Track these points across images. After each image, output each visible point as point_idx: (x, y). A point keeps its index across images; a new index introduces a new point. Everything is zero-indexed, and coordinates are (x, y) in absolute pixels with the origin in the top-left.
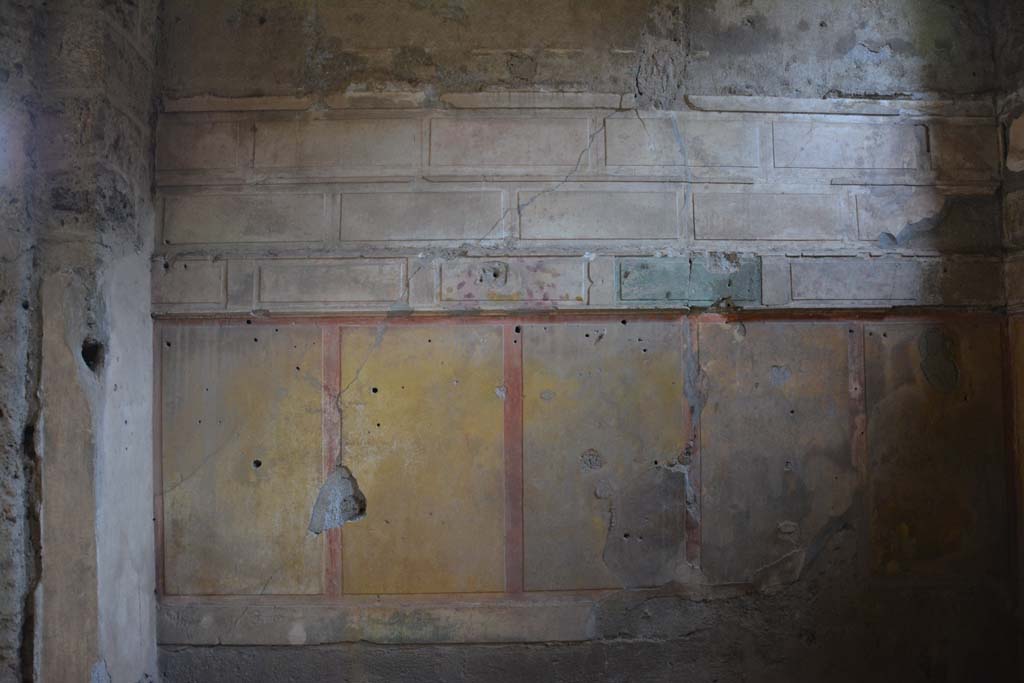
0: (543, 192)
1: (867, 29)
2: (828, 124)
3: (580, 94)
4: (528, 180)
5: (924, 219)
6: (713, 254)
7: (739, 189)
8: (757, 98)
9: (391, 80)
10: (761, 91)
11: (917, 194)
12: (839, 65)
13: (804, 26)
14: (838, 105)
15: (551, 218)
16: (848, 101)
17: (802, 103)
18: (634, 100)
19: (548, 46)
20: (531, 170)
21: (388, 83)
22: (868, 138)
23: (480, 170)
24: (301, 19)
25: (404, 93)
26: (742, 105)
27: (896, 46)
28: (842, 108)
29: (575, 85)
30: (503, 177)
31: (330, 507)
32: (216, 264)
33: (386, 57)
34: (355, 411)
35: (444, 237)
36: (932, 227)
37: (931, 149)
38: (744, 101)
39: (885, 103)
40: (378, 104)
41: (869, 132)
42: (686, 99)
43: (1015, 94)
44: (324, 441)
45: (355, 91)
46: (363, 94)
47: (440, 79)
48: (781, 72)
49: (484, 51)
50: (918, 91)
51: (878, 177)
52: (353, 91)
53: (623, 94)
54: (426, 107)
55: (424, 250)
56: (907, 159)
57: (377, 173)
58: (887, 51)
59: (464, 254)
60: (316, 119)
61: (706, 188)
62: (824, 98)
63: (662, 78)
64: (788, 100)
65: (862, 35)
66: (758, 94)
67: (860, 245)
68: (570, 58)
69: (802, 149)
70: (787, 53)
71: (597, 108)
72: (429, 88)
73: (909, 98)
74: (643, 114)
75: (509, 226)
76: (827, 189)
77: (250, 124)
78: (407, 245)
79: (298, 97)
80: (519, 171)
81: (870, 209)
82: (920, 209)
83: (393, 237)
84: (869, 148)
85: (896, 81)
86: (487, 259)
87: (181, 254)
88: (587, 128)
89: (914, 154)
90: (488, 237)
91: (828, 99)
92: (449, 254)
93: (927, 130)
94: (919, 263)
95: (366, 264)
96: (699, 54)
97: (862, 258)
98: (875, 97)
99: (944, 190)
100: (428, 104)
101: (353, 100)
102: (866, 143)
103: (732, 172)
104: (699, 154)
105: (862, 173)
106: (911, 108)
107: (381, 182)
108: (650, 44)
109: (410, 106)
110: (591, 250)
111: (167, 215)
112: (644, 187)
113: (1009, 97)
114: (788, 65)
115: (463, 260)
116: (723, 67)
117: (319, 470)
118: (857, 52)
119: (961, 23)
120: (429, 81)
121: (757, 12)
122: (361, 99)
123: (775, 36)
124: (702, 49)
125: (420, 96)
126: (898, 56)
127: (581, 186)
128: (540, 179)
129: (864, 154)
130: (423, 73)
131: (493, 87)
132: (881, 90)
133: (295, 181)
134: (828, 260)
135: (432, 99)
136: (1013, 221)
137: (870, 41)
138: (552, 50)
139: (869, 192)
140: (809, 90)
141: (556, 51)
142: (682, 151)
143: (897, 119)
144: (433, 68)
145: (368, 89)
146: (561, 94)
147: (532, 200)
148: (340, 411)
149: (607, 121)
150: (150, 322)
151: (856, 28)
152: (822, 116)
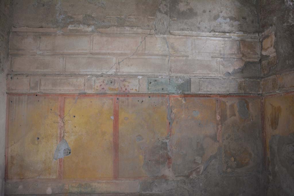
0: (126, 58)
1: (223, 13)
2: (211, 40)
3: (138, 30)
4: (121, 54)
5: (239, 68)
6: (176, 77)
7: (184, 58)
8: (190, 32)
9: (82, 24)
10: (192, 30)
11: (237, 61)
12: (214, 23)
13: (204, 11)
14: (214, 34)
15: (128, 66)
16: (217, 33)
17: (204, 34)
18: (154, 32)
19: (129, 16)
20: (123, 52)
21: (81, 25)
22: (222, 44)
23: (108, 51)
24: (55, 5)
25: (85, 28)
26: (186, 34)
27: (231, 18)
28: (215, 35)
29: (136, 27)
30: (114, 53)
31: (60, 152)
32: (27, 78)
33: (81, 17)
34: (68, 123)
35: (96, 71)
36: (241, 70)
37: (241, 48)
38: (186, 32)
39: (228, 34)
40: (78, 31)
41: (223, 43)
42: (169, 32)
43: (264, 33)
44: (59, 132)
45: (71, 27)
46: (73, 28)
47: (96, 24)
48: (198, 25)
49: (110, 16)
50: (237, 31)
51: (225, 56)
52: (70, 27)
53: (151, 30)
54: (92, 32)
55: (90, 75)
56: (234, 51)
57: (77, 52)
58: (228, 20)
59: (102, 76)
60: (59, 35)
61: (175, 58)
62: (210, 32)
63: (162, 25)
64: (199, 33)
65: (221, 15)
66: (191, 31)
67: (220, 75)
68: (135, 19)
69: (203, 47)
70: (199, 19)
71: (143, 34)
72: (93, 27)
73: (235, 33)
74: (157, 36)
75: (116, 68)
76: (211, 59)
77: (38, 36)
78: (85, 73)
79: (54, 29)
80: (119, 52)
81: (223, 65)
82: (238, 65)
83: (81, 71)
84: (223, 47)
85: (231, 28)
86: (109, 78)
87: (16, 75)
88: (140, 40)
89: (236, 49)
90: (109, 71)
91: (211, 33)
92: (97, 76)
93: (240, 42)
94: (237, 81)
95: (73, 79)
96: (174, 19)
97: (220, 79)
98: (225, 32)
99: (244, 60)
100: (93, 31)
101: (70, 30)
102: (222, 46)
103: (182, 53)
104: (173, 48)
105: (221, 54)
106: (235, 36)
107: (78, 54)
108: (159, 15)
109: (87, 32)
110: (140, 75)
111: (12, 62)
112: (157, 57)
113: (262, 34)
114: (199, 23)
115: (101, 78)
116: (181, 23)
117: (57, 140)
118: (220, 20)
119: (249, 12)
120: (93, 25)
121: (191, 7)
122: (72, 30)
123: (196, 14)
124: (174, 17)
125: (90, 29)
126: (231, 21)
127: (138, 57)
128: (125, 54)
129: (222, 49)
130: (91, 23)
131: (113, 27)
132: (226, 30)
133: (52, 53)
134: (211, 80)
135: (94, 30)
136: (264, 69)
137: (223, 17)
138: (130, 17)
139: (223, 60)
140: (206, 30)
141: (131, 17)
142: (168, 47)
143: (231, 39)
144: (95, 21)
145: (74, 27)
146: (132, 29)
147: (123, 60)
148: (64, 122)
149: (146, 38)
150: (6, 95)
151: (219, 13)
152: (209, 38)
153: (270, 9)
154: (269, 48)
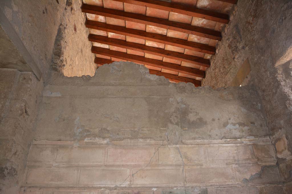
0: (140, 170)
1: (231, 120)
2: (223, 147)
3: (151, 141)
4: (135, 166)
5: (256, 173)
6: (192, 187)
7: (199, 167)
8: (202, 140)
9: (97, 137)
10: (203, 138)
11: (252, 166)
12: (225, 130)
13: (213, 120)
14: (226, 141)
15: (142, 178)
16: (228, 140)
17: (215, 141)
18: (166, 142)
19: (142, 128)
20: (136, 163)
21: (97, 138)
22: (235, 150)
23: (122, 163)
24: (74, 120)
25: (101, 141)
26: (198, 143)
27: (240, 124)
28: (227, 142)
29: (150, 139)
30: (128, 165)
32: (40, 190)
33: (97, 131)
35: (110, 183)
36: (258, 176)
37: (255, 152)
38: (198, 141)
39: (239, 140)
40: (93, 144)
41: (236, 148)
42: (182, 141)
43: (274, 136)
45: (87, 140)
46: (89, 141)
47: (111, 137)
48: (208, 133)
49: (124, 129)
50: (248, 136)
51: (240, 162)
52: (86, 140)
53: (163, 141)
54: (107, 145)
55: (104, 187)
56: (248, 156)
57: (91, 164)
58: (237, 126)
59: (116, 189)
60: (75, 148)
61: (189, 167)
62: (221, 139)
63: (174, 136)
64: (211, 140)
65: (230, 121)
66: (202, 139)
67: (237, 183)
68: (148, 131)
69: (217, 154)
70: (209, 127)
71: (156, 145)
72: (108, 140)
73: (246, 138)
74: (169, 146)
75: (130, 180)
76: (225, 166)
77: (56, 149)
78: (99, 186)
79: (71, 141)
80: (133, 163)
81: (239, 171)
82: (254, 171)
83: (95, 183)
84: (236, 153)
85: (241, 133)
86: (122, 191)
87: (30, 187)
88: (153, 151)
89: (250, 154)
90: (123, 184)
91: (223, 140)
92: (110, 189)
93: (252, 147)
94: (257, 187)
95: (86, 192)
96: (185, 129)
97: (238, 187)
98: (236, 138)
99: (261, 164)
100: (107, 144)
101: (86, 142)
102: (235, 152)
103: (196, 162)
104: (186, 157)
105: (235, 161)
106: (246, 141)
107: (92, 166)
108: (170, 126)
109: (102, 144)
110: (155, 187)
111: (28, 174)
112: (171, 168)
113: (273, 136)
114: (210, 131)
115: (115, 191)
116: (192, 132)
118: (229, 126)
119: (256, 117)
120: (108, 138)
121: (201, 117)
122: (89, 142)
123: (206, 123)
124: (185, 127)
125: (105, 142)
126: (241, 127)
127: (151, 168)
128: (139, 166)
129: (235, 155)
130: (106, 135)
131: (126, 139)
132: (237, 136)
133: (68, 166)
134: (228, 188)
135: (109, 143)
136: (283, 173)
137: (232, 123)
138: (143, 129)
139: (238, 166)
140: (217, 137)
141: (144, 129)
142: (181, 156)
143: (243, 144)
144: (109, 134)
145: (91, 140)
146: (145, 141)
147: (137, 172)
149: (159, 148)
151: (228, 120)
152: (221, 144)
153: (275, 113)
154: (283, 150)
